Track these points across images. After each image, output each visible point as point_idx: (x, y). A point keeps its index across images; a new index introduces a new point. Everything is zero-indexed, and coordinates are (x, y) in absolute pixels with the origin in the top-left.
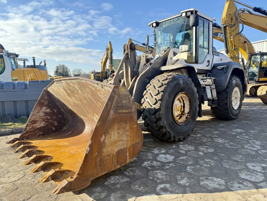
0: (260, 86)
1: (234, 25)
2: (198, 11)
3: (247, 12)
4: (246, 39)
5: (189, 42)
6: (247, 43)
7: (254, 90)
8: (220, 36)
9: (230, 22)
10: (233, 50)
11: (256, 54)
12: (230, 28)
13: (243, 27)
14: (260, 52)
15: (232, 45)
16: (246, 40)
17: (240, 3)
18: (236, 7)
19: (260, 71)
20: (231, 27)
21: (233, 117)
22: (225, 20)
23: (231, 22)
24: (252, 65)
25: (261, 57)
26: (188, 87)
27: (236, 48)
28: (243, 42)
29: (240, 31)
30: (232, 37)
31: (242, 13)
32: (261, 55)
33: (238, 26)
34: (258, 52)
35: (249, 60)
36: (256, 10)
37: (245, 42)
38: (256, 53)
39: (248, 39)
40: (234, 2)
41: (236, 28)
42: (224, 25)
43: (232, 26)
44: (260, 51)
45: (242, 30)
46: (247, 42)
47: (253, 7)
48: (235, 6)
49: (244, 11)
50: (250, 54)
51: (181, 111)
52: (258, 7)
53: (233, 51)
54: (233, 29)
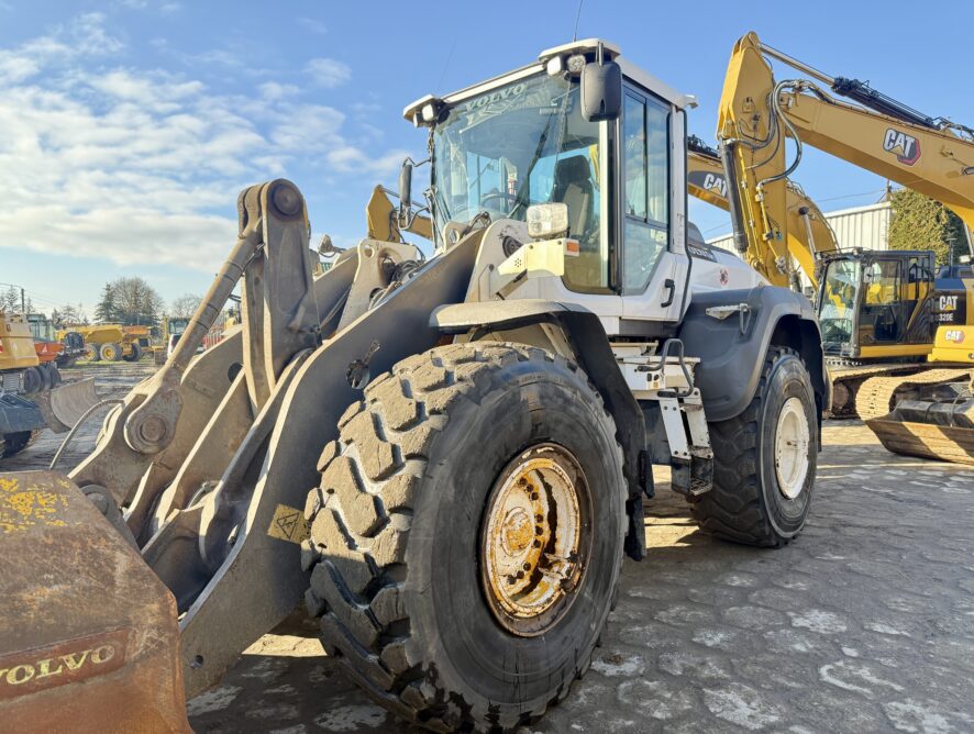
0: (865, 377)
1: (767, 141)
2: (618, 54)
3: (812, 94)
4: (806, 199)
5: (586, 196)
6: (810, 216)
7: (842, 392)
8: (713, 184)
9: (751, 127)
10: (765, 238)
11: (845, 258)
12: (750, 153)
13: (799, 153)
14: (859, 250)
15: (762, 219)
16: (804, 205)
17: (783, 60)
18: (770, 71)
19: (860, 321)
20: (754, 149)
21: (782, 534)
22: (729, 122)
23: (755, 127)
24: (831, 296)
25: (863, 269)
26: (567, 420)
27: (775, 229)
28: (796, 210)
29: (787, 168)
30: (758, 188)
31: (795, 96)
32: (862, 262)
33: (780, 145)
34: (850, 251)
35: (818, 278)
36: (845, 87)
37: (802, 212)
38: (843, 251)
39: (813, 200)
40: (763, 54)
41: (771, 155)
42: (729, 142)
43: (758, 144)
44: (858, 245)
45: (797, 162)
46: (811, 211)
47: (833, 76)
48: (766, 66)
49: (800, 89)
50: (822, 257)
51: (537, 544)
52: (851, 79)
53: (765, 242)
54: (760, 155)
